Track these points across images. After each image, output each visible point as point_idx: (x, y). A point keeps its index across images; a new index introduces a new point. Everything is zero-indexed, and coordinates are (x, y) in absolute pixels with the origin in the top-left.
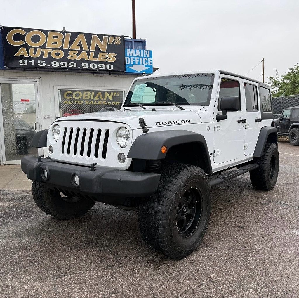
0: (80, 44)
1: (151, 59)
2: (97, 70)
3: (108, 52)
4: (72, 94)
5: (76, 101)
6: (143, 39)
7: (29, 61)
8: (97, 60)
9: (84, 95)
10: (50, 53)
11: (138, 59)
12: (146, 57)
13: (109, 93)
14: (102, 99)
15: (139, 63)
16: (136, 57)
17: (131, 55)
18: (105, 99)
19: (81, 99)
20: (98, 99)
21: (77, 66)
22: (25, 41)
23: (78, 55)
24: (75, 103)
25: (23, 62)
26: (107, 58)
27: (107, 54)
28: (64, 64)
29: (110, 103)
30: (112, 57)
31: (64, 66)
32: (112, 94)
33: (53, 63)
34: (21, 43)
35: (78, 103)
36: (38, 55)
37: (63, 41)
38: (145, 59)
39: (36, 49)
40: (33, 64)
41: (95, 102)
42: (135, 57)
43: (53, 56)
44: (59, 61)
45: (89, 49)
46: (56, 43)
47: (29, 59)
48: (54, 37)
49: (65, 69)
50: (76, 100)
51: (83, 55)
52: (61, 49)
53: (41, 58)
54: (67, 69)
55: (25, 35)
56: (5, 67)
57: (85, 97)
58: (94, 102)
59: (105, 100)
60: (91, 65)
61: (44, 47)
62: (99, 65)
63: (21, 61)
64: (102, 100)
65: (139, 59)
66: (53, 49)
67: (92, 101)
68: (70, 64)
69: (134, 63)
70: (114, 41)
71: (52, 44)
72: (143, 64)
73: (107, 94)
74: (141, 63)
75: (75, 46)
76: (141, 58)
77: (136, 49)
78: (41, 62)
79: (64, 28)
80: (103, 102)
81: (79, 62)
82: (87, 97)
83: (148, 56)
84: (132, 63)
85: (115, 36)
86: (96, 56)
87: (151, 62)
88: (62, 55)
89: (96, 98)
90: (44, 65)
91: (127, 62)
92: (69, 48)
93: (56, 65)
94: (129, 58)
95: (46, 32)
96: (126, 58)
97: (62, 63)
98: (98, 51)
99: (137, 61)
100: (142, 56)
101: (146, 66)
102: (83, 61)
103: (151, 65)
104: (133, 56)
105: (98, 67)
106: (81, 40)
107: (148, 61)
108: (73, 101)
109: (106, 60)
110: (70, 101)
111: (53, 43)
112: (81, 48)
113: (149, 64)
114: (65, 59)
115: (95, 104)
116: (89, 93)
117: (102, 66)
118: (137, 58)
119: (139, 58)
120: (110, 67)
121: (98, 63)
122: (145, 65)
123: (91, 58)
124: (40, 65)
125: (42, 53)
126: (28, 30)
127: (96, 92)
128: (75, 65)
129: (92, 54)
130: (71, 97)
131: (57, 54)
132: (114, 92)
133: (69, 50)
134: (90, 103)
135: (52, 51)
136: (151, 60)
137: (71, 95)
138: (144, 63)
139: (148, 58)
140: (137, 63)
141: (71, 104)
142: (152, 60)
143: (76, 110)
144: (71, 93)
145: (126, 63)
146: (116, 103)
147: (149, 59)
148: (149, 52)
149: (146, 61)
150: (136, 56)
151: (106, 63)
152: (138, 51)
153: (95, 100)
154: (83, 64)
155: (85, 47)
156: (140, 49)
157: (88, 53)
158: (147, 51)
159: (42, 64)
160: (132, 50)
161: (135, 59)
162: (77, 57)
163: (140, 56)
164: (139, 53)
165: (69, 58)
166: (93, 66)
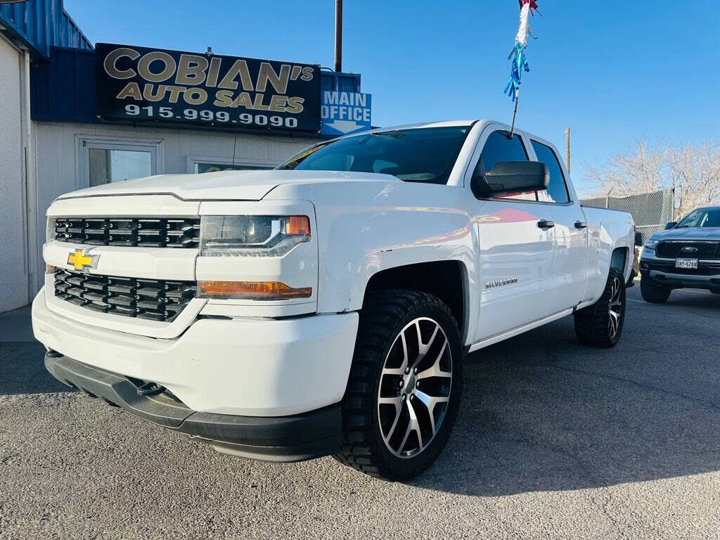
0: (238, 79)
1: (369, 110)
2: (267, 128)
3: (289, 94)
7: (143, 108)
8: (269, 109)
10: (181, 94)
11: (344, 110)
12: (360, 106)
15: (346, 118)
16: (342, 106)
17: (331, 102)
21: (231, 118)
22: (137, 72)
23: (233, 98)
25: (132, 108)
26: (287, 105)
27: (287, 99)
28: (207, 114)
30: (297, 105)
31: (206, 118)
33: (186, 112)
34: (131, 73)
36: (159, 97)
37: (207, 72)
38: (358, 111)
39: (156, 85)
40: (150, 113)
42: (339, 106)
43: (188, 99)
44: (199, 108)
45: (255, 88)
46: (193, 76)
47: (143, 104)
48: (191, 65)
49: (208, 123)
51: (244, 99)
52: (202, 86)
53: (165, 102)
54: (213, 124)
55: (137, 60)
56: (99, 117)
60: (257, 118)
61: (171, 82)
62: (272, 119)
63: (127, 107)
65: (347, 110)
66: (188, 87)
68: (218, 114)
69: (337, 117)
70: (301, 74)
71: (186, 77)
72: (353, 120)
74: (350, 118)
75: (229, 82)
76: (350, 109)
77: (341, 90)
78: (164, 110)
79: (210, 49)
81: (234, 112)
83: (364, 104)
84: (332, 117)
85: (303, 66)
86: (266, 101)
87: (368, 115)
88: (204, 97)
90: (171, 115)
91: (324, 115)
92: (217, 84)
93: (192, 117)
94: (327, 108)
95: (176, 55)
96: (322, 107)
97: (202, 113)
98: (270, 92)
99: (342, 114)
100: (352, 104)
101: (358, 123)
102: (242, 109)
103: (369, 120)
104: (334, 105)
105: (269, 121)
106: (239, 71)
107: (362, 114)
109: (286, 110)
111: (188, 76)
112: (240, 86)
113: (365, 119)
114: (209, 105)
117: (276, 119)
118: (341, 109)
119: (345, 108)
120: (291, 122)
121: (269, 114)
122: (357, 121)
123: (258, 105)
124: (162, 115)
125: (168, 93)
126: (143, 51)
129: (259, 98)
131: (196, 96)
133: (217, 89)
135: (185, 90)
136: (368, 112)
138: (355, 118)
139: (362, 108)
140: (341, 117)
145: (322, 117)
147: (365, 110)
148: (364, 96)
149: (359, 114)
150: (341, 103)
151: (285, 115)
152: (344, 94)
154: (242, 116)
155: (247, 85)
156: (348, 91)
157: (253, 95)
158: (362, 95)
159: (166, 114)
160: (334, 93)
161: (338, 110)
162: (232, 103)
163: (347, 104)
164: (346, 98)
165: (216, 103)
166: (261, 120)
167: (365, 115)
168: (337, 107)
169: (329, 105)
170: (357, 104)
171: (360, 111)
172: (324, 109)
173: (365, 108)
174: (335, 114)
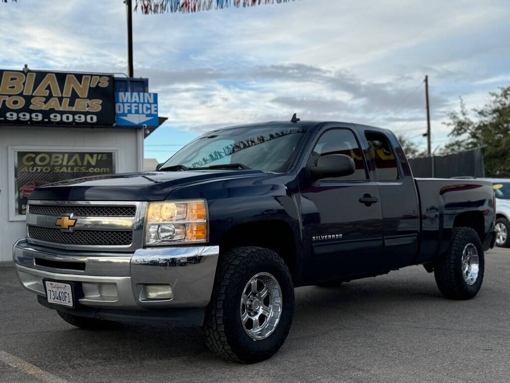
0: (48, 88)
1: (156, 105)
2: (72, 124)
3: (90, 97)
4: (35, 158)
5: (40, 168)
6: (144, 77)
8: (74, 110)
9: (53, 159)
10: (4, 101)
11: (135, 106)
12: (148, 102)
13: (91, 154)
14: (80, 164)
15: (137, 112)
16: (133, 103)
17: (125, 101)
18: (85, 164)
19: (48, 165)
20: (74, 164)
21: (43, 118)
23: (45, 103)
24: (39, 171)
26: (88, 106)
27: (88, 101)
28: (24, 115)
29: (92, 170)
30: (96, 105)
31: (24, 118)
32: (95, 156)
33: (8, 115)
35: (44, 170)
37: (24, 84)
38: (147, 107)
41: (70, 168)
42: (131, 103)
43: (10, 105)
44: (18, 111)
45: (62, 93)
46: (14, 87)
48: (12, 79)
49: (25, 122)
50: (41, 166)
51: (53, 104)
52: (21, 95)
54: (29, 123)
57: (55, 162)
58: (67, 169)
59: (85, 166)
60: (64, 116)
62: (76, 117)
64: (79, 166)
65: (138, 106)
66: (10, 96)
67: (65, 168)
68: (33, 115)
69: (130, 112)
70: (99, 82)
71: (8, 88)
72: (143, 113)
73: (87, 157)
74: (141, 111)
75: (42, 90)
76: (140, 105)
77: (132, 91)
79: (26, 66)
80: (81, 169)
81: (46, 113)
82: (57, 162)
83: (152, 101)
84: (126, 112)
85: (101, 76)
86: (72, 104)
87: (156, 109)
88: (22, 102)
89: (71, 163)
91: (119, 110)
92: (33, 92)
93: (13, 118)
94: (121, 105)
96: (117, 105)
97: (21, 115)
98: (74, 96)
99: (134, 109)
100: (142, 101)
101: (148, 116)
102: (52, 111)
103: (156, 113)
104: (127, 102)
105: (74, 119)
106: (49, 82)
107: (150, 109)
108: (35, 168)
109: (87, 109)
110: (31, 168)
111: (10, 88)
112: (51, 93)
113: (153, 112)
114: (26, 109)
115: (69, 171)
116: (61, 156)
117: (80, 117)
118: (133, 105)
119: (137, 105)
120: (92, 119)
121: (74, 113)
122: (146, 114)
123: (65, 106)
127: (71, 155)
128: (40, 117)
129: (66, 101)
130: (32, 163)
131: (15, 102)
132: (98, 154)
133: (32, 97)
134: (62, 170)
135: (7, 98)
136: (155, 107)
137: (33, 159)
138: (145, 112)
139: (150, 104)
140: (133, 111)
141: (33, 173)
142: (157, 107)
143: (39, 181)
144: (33, 156)
145: (118, 112)
146: (102, 169)
147: (153, 106)
148: (152, 96)
149: (148, 109)
150: (133, 101)
151: (86, 114)
152: (135, 94)
153: (70, 166)
154: (52, 116)
155: (56, 92)
156: (139, 92)
157: (60, 99)
158: (150, 94)
160: (127, 93)
161: (131, 106)
162: (44, 106)
163: (138, 101)
164: (137, 97)
165: (31, 107)
166: (68, 118)
167: (153, 109)
168: (129, 104)
169: (123, 103)
170: (146, 101)
171: (149, 106)
172: (119, 106)
173: (153, 104)
174: (128, 110)
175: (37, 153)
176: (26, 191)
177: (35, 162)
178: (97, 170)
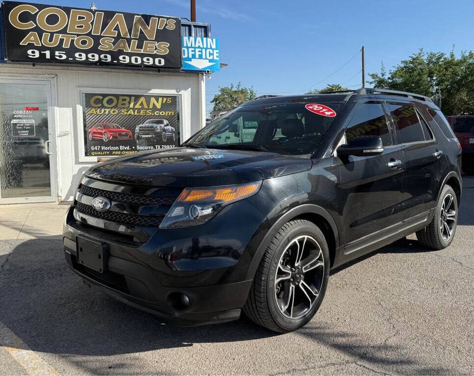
0: (117, 28)
1: (218, 51)
2: (141, 66)
3: (157, 39)
4: (103, 99)
5: (107, 110)
7: (42, 52)
8: (142, 52)
9: (121, 102)
10: (73, 41)
11: (199, 51)
12: (211, 48)
13: (157, 98)
14: (146, 106)
15: (201, 57)
16: (197, 48)
17: (189, 45)
18: (151, 106)
20: (140, 107)
21: (113, 59)
22: (36, 23)
23: (114, 43)
24: (107, 113)
25: (33, 52)
26: (156, 49)
27: (156, 44)
28: (93, 56)
29: (157, 113)
30: (164, 48)
31: (92, 59)
32: (160, 99)
33: (77, 55)
34: (31, 25)
35: (111, 112)
36: (55, 43)
37: (92, 23)
41: (136, 111)
42: (195, 48)
43: (78, 45)
44: (87, 52)
45: (130, 36)
46: (82, 27)
47: (42, 49)
48: (80, 18)
49: (95, 63)
50: (108, 108)
51: (122, 44)
52: (89, 34)
53: (59, 48)
54: (98, 64)
55: (37, 13)
56: (6, 59)
57: (122, 104)
58: (134, 112)
59: (151, 109)
60: (133, 58)
61: (64, 31)
62: (145, 59)
63: (29, 52)
64: (146, 109)
65: (201, 51)
66: (78, 35)
67: (131, 110)
68: (102, 56)
69: (194, 56)
70: (166, 25)
71: (76, 28)
72: (206, 59)
73: (153, 100)
74: (204, 57)
75: (110, 32)
76: (204, 50)
77: (196, 36)
78: (59, 53)
80: (148, 112)
82: (124, 104)
83: (214, 47)
84: (190, 56)
85: (168, 18)
86: (140, 46)
88: (90, 43)
89: (137, 106)
90: (64, 57)
91: (184, 55)
92: (101, 33)
93: (81, 58)
94: (186, 50)
95: (67, 10)
97: (90, 56)
99: (197, 54)
100: (205, 46)
101: (210, 61)
102: (121, 52)
103: (218, 59)
104: (191, 47)
105: (142, 61)
106: (118, 23)
107: (213, 54)
108: (103, 110)
109: (155, 52)
110: (99, 110)
112: (119, 33)
113: (215, 58)
114: (95, 49)
115: (136, 114)
116: (128, 99)
117: (148, 60)
118: (197, 50)
119: (200, 50)
120: (160, 62)
121: (142, 56)
122: (209, 59)
123: (133, 49)
124: (57, 58)
125: (62, 40)
126: (41, 7)
127: (137, 97)
129: (133, 43)
130: (100, 105)
131: (84, 42)
132: (163, 97)
133: (101, 37)
134: (129, 113)
135: (76, 38)
136: (217, 53)
137: (101, 101)
138: (208, 57)
139: (213, 50)
140: (197, 56)
141: (101, 115)
143: (107, 123)
144: (101, 98)
145: (183, 57)
146: (167, 112)
148: (214, 41)
149: (210, 54)
150: (197, 46)
151: (154, 56)
152: (199, 39)
153: (137, 109)
154: (121, 58)
155: (125, 33)
156: (202, 37)
157: (129, 41)
158: (212, 40)
159: (61, 57)
160: (191, 38)
161: (194, 51)
162: (113, 47)
163: (201, 46)
164: (201, 42)
165: (100, 48)
166: (136, 60)
167: (215, 55)
168: (193, 49)
169: (188, 48)
170: (209, 47)
171: (211, 52)
172: (184, 50)
173: (215, 49)
174: (192, 54)
175: (104, 96)
176: (94, 133)
177: (103, 104)
178: (162, 113)
